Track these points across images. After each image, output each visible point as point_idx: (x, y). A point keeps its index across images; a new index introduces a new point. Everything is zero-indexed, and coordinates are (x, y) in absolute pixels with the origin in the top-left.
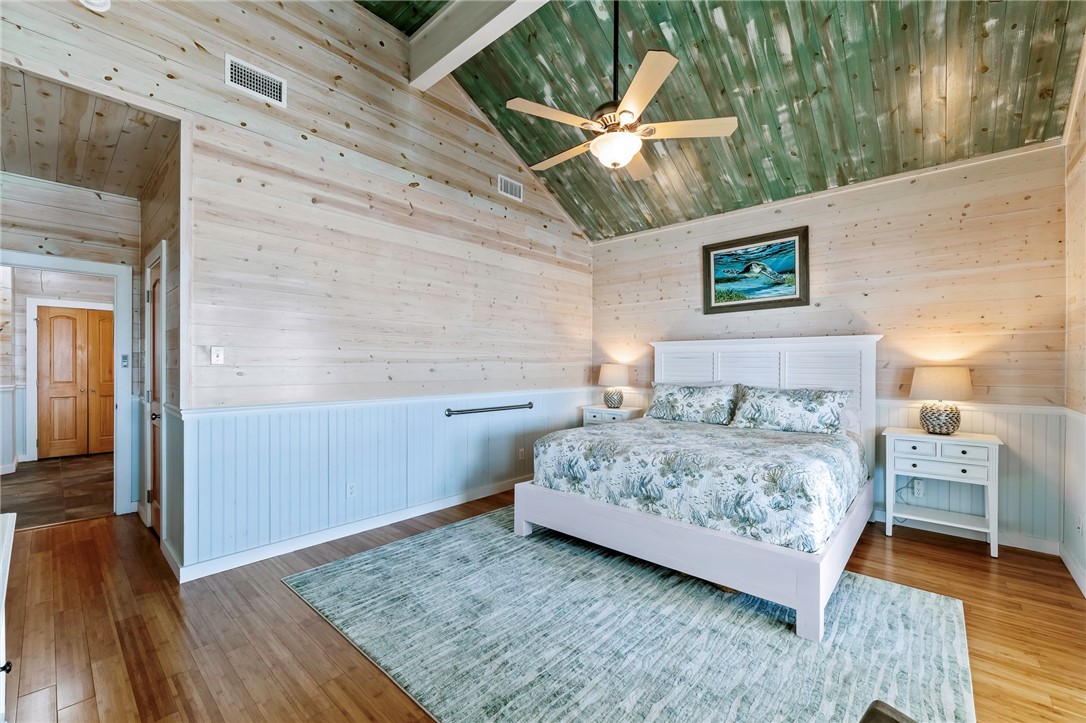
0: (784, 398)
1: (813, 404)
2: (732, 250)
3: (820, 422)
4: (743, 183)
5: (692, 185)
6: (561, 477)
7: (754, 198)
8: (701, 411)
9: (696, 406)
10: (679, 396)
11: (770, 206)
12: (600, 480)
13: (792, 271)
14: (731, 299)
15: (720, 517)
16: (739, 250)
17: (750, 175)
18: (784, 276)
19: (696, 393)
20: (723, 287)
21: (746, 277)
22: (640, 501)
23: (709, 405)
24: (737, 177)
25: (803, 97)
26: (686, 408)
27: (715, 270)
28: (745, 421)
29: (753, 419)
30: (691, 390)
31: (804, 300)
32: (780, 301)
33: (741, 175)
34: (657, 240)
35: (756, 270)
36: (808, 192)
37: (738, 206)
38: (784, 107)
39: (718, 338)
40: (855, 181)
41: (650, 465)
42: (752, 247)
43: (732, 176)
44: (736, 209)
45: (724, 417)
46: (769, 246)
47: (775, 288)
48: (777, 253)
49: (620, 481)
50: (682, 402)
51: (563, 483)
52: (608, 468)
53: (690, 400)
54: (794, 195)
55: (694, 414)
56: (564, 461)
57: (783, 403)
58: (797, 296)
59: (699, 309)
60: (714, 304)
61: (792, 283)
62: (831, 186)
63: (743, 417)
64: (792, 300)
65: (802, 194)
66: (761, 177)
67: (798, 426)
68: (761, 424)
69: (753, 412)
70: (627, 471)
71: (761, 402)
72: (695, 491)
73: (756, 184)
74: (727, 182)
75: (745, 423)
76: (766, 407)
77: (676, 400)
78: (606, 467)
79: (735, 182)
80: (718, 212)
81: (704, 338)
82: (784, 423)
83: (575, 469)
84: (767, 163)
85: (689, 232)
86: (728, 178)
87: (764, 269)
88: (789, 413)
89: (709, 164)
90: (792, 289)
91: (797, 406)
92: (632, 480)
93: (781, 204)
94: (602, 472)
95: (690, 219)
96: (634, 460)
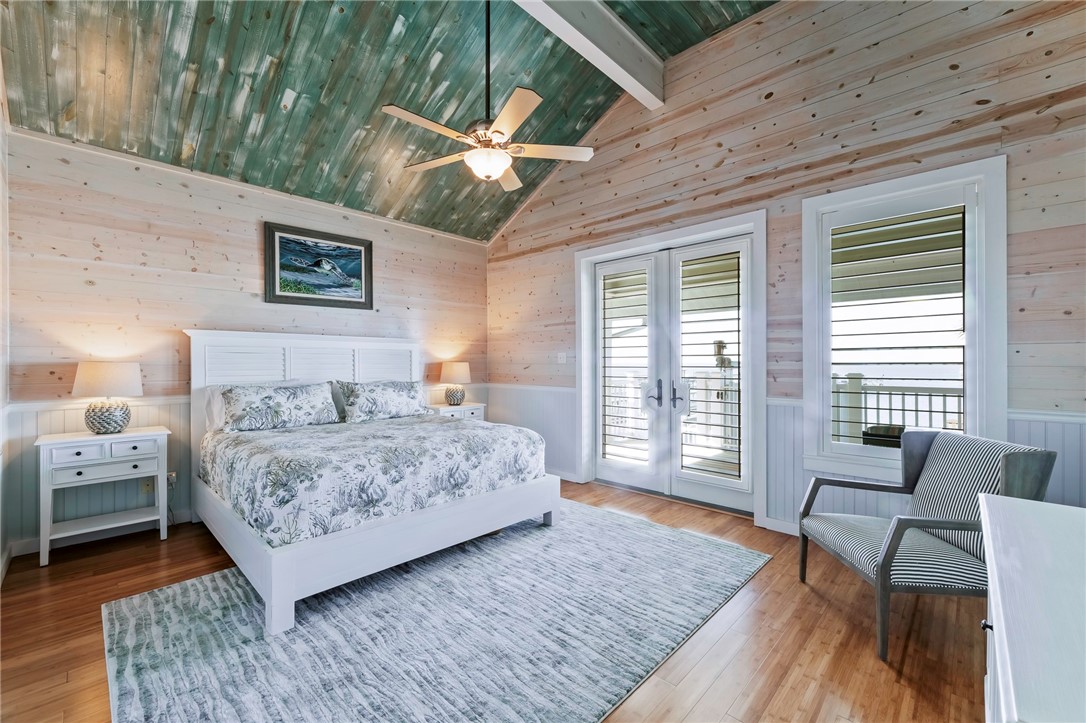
0: (390, 390)
1: (413, 393)
2: (302, 238)
3: (420, 406)
4: (335, 179)
5: (287, 153)
6: (346, 510)
7: (330, 196)
8: (313, 412)
9: (306, 408)
10: (281, 398)
11: (338, 209)
12: (405, 490)
13: (359, 277)
14: (299, 290)
15: (506, 476)
16: (310, 241)
17: (346, 177)
18: (352, 280)
19: (299, 392)
20: (290, 276)
21: (315, 271)
22: (448, 493)
23: (320, 406)
24: (335, 172)
25: (427, 151)
26: (294, 412)
27: (281, 254)
28: (363, 415)
29: (371, 412)
30: (293, 391)
31: (368, 304)
32: (350, 302)
33: (339, 173)
34: (185, 186)
35: (327, 267)
36: (373, 213)
37: (310, 195)
38: (413, 148)
39: (283, 331)
40: (404, 220)
41: (455, 455)
42: (323, 243)
43: (331, 169)
44: (307, 196)
45: (335, 416)
46: (338, 247)
47: (344, 289)
48: (346, 256)
49: (428, 482)
50: (288, 405)
51: (349, 518)
52: (414, 473)
53: (297, 402)
54: (362, 210)
55: (304, 417)
56: (353, 487)
57: (391, 394)
58: (363, 300)
59: (256, 295)
60: (278, 292)
61: (359, 288)
62: (390, 215)
63: (361, 411)
64: (359, 303)
65: (368, 212)
66: (353, 183)
67: (404, 412)
68: (376, 415)
69: (370, 405)
70: (436, 468)
71: (373, 395)
72: (491, 464)
73: (344, 186)
74: (322, 170)
75: (364, 417)
76: (380, 400)
77: (279, 404)
78: (411, 473)
79: (329, 174)
80: (287, 191)
81: (263, 330)
82: (394, 412)
83: (371, 491)
84: (367, 176)
85: (241, 196)
86: (327, 168)
87: (334, 268)
88: (396, 402)
89: (323, 146)
90: (358, 293)
91: (402, 395)
92: (440, 476)
93: (348, 212)
94: (408, 481)
95: (247, 181)
96: (441, 456)
